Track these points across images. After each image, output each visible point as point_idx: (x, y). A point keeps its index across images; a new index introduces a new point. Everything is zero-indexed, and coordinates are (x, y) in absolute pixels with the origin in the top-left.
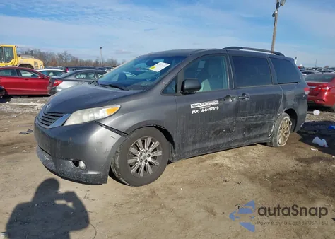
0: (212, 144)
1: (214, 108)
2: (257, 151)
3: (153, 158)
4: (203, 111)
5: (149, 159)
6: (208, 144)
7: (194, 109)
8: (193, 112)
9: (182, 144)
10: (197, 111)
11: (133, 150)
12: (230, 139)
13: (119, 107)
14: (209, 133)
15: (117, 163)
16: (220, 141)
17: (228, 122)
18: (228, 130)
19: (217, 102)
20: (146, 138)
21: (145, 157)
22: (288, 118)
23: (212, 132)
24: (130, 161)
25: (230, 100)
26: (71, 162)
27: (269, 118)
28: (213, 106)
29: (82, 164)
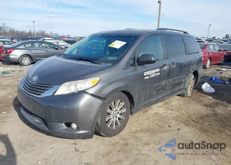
0: (155, 99)
1: (157, 74)
2: (175, 101)
3: (121, 114)
4: (151, 77)
5: (118, 116)
6: (152, 100)
7: (146, 76)
8: (145, 78)
9: (138, 102)
10: (148, 77)
11: (109, 110)
12: (164, 95)
13: (99, 78)
14: (153, 92)
15: (99, 122)
16: (159, 97)
17: (164, 83)
18: (164, 89)
19: (158, 70)
20: (117, 101)
21: (115, 114)
22: (193, 76)
23: (155, 91)
24: (107, 119)
25: (166, 68)
26: (63, 124)
27: (185, 78)
28: (156, 73)
29: (74, 126)
